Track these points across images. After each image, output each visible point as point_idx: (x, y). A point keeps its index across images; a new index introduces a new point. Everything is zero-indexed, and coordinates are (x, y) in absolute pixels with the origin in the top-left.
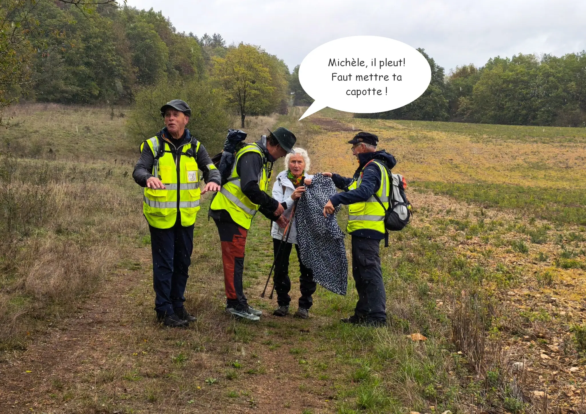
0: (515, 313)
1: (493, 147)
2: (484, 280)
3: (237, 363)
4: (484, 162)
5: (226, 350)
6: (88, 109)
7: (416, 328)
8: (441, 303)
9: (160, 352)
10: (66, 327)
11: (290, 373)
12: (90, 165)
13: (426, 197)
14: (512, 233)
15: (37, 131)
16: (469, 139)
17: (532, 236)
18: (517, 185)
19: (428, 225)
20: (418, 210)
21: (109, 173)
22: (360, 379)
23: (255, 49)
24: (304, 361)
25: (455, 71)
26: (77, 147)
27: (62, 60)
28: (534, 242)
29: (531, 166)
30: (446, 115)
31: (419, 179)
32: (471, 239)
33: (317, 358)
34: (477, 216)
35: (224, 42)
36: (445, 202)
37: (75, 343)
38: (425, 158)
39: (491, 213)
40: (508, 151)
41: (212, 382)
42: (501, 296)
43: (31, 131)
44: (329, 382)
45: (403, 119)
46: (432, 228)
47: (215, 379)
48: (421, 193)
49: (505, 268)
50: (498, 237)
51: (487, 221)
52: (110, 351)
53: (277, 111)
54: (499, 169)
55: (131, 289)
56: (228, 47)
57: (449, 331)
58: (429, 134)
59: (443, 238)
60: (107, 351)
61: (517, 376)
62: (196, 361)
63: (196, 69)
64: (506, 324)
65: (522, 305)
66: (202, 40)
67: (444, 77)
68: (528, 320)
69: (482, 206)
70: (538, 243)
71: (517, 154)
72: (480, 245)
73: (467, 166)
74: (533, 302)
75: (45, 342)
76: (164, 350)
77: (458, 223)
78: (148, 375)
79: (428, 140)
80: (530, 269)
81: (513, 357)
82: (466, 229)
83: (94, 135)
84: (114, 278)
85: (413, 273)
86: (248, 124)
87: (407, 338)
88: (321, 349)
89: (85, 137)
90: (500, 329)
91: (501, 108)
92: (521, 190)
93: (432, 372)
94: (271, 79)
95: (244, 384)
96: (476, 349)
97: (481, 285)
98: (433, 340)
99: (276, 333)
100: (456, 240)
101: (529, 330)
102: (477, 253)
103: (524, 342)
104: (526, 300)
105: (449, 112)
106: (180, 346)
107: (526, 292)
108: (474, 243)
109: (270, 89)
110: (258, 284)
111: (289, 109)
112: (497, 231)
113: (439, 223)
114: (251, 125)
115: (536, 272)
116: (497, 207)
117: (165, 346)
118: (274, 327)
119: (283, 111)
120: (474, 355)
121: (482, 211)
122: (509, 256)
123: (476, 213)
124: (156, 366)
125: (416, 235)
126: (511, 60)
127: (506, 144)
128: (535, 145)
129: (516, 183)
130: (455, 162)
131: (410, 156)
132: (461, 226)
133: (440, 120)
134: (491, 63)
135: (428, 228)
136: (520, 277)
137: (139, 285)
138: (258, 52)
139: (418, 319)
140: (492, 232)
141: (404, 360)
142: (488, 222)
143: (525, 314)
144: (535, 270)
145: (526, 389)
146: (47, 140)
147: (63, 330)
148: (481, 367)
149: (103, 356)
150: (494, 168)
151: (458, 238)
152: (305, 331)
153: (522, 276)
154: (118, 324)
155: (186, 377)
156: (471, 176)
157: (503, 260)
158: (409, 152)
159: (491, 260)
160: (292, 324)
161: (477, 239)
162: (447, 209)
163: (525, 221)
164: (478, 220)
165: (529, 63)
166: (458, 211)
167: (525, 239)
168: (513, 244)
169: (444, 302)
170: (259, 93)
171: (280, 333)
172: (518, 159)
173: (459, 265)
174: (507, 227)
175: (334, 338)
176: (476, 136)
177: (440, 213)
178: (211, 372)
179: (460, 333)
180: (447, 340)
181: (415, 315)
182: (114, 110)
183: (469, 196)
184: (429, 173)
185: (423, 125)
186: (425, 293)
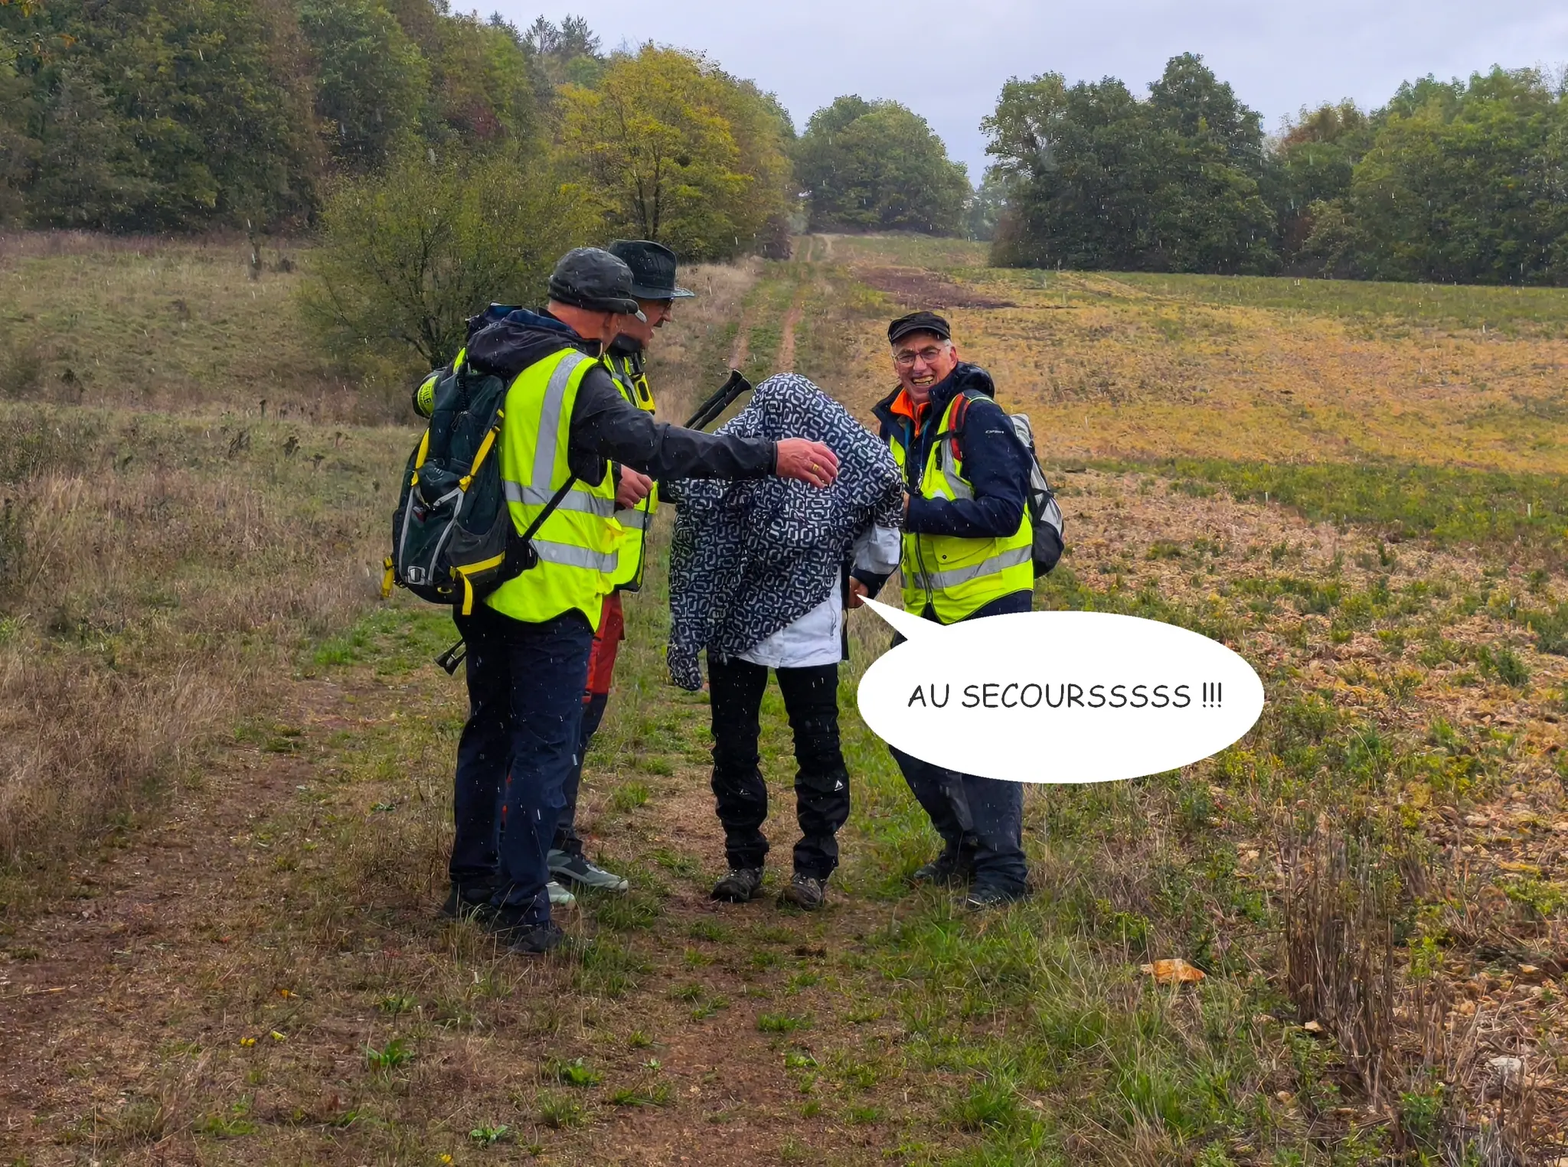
0: (1491, 887)
1: (1414, 352)
2: (1390, 775)
3: (579, 1068)
4: (1388, 397)
5: (546, 1026)
6: (183, 249)
7: (1168, 942)
8: (1253, 854)
9: (331, 1033)
10: (33, 948)
11: (752, 1099)
13: (1210, 509)
14: (1477, 620)
15: (29, 317)
16: (1342, 329)
17: (1540, 630)
18: (1488, 468)
19: (1212, 595)
20: (1185, 549)
21: (240, 443)
22: (981, 1124)
23: (688, 62)
24: (802, 1060)
25: (1296, 122)
27: (106, 101)
28: (1544, 648)
29: (1532, 408)
30: (1269, 254)
31: (1188, 452)
32: (1348, 639)
33: (844, 1046)
34: (1368, 568)
35: (597, 40)
36: (1268, 523)
37: (56, 1004)
38: (1208, 387)
39: (1409, 556)
40: (1460, 363)
41: (494, 1137)
42: (1443, 829)
44: (882, 1130)
45: (1140, 269)
46: (1226, 606)
47: (504, 1128)
48: (1193, 496)
49: (1457, 734)
50: (1433, 636)
51: (1398, 581)
52: (167, 1032)
53: (756, 250)
54: (1433, 420)
55: (262, 816)
56: (607, 56)
57: (1278, 953)
58: (1220, 315)
59: (1259, 640)
60: (157, 1030)
61: (1503, 1107)
62: (445, 1062)
63: (509, 123)
64: (1462, 926)
65: (1511, 859)
66: (529, 37)
67: (1263, 141)
68: (1530, 909)
69: (1382, 535)
70: (1555, 652)
71: (1486, 374)
72: (1378, 662)
73: (1335, 410)
74: (1549, 849)
76: (342, 1026)
77: (1306, 591)
78: (278, 1116)
79: (1217, 334)
80: (1535, 739)
81: (1485, 1037)
82: (1333, 609)
83: (201, 327)
84: (213, 782)
87: (1139, 976)
88: (861, 1016)
89: (175, 333)
90: (1443, 943)
91: (1438, 233)
92: (1502, 484)
93: (1220, 1096)
94: (737, 150)
95: (598, 1145)
96: (1366, 1013)
97: (1383, 793)
98: (1225, 985)
99: (719, 961)
100: (1304, 646)
101: (1536, 946)
103: (1522, 987)
104: (1524, 842)
105: (1277, 249)
106: (398, 1010)
107: (1523, 813)
108: (1359, 655)
109: (732, 180)
110: (672, 793)
111: (795, 245)
112: (1429, 615)
113: (1249, 590)
115: (1554, 749)
116: (1427, 538)
117: (349, 1011)
118: (711, 940)
119: (775, 249)
120: (1359, 1038)
121: (1381, 551)
122: (1469, 696)
123: (1364, 556)
124: (310, 1083)
126: (1467, 88)
127: (1453, 341)
128: (1543, 345)
129: (1487, 461)
130: (1297, 399)
131: (1162, 382)
132: (1317, 600)
133: (1248, 272)
134: (1408, 97)
135: (1212, 606)
136: (1503, 763)
137: (291, 802)
138: (696, 72)
139: (1176, 909)
140: (1412, 618)
141: (1126, 1053)
142: (1402, 585)
143: (1525, 893)
144: (1549, 741)
145: (1532, 1154)
146: (57, 342)
147: (26, 957)
148: (1383, 1077)
149: (142, 1048)
150: (1419, 417)
151: (1309, 639)
152: (811, 954)
153: (1511, 760)
154: (206, 935)
155: (408, 1119)
156: (1346, 441)
157: (1449, 707)
158: (1157, 369)
159: (1411, 710)
160: (771, 929)
161: (1366, 640)
162: (1274, 545)
163: (1516, 583)
164: (1370, 581)
165: (1524, 95)
166: (1308, 550)
167: (1518, 642)
168: (1480, 656)
169: (1262, 851)
170: (699, 194)
171: (730, 961)
172: (1492, 389)
173: (1312, 726)
174: (1462, 600)
175: (903, 975)
176: (1361, 320)
177: (1253, 557)
178: (492, 1100)
179: (1312, 961)
180: (1270, 982)
181: (1167, 896)
182: (264, 250)
183: (1342, 505)
184: (1219, 434)
185: (1201, 287)
186: (1200, 822)
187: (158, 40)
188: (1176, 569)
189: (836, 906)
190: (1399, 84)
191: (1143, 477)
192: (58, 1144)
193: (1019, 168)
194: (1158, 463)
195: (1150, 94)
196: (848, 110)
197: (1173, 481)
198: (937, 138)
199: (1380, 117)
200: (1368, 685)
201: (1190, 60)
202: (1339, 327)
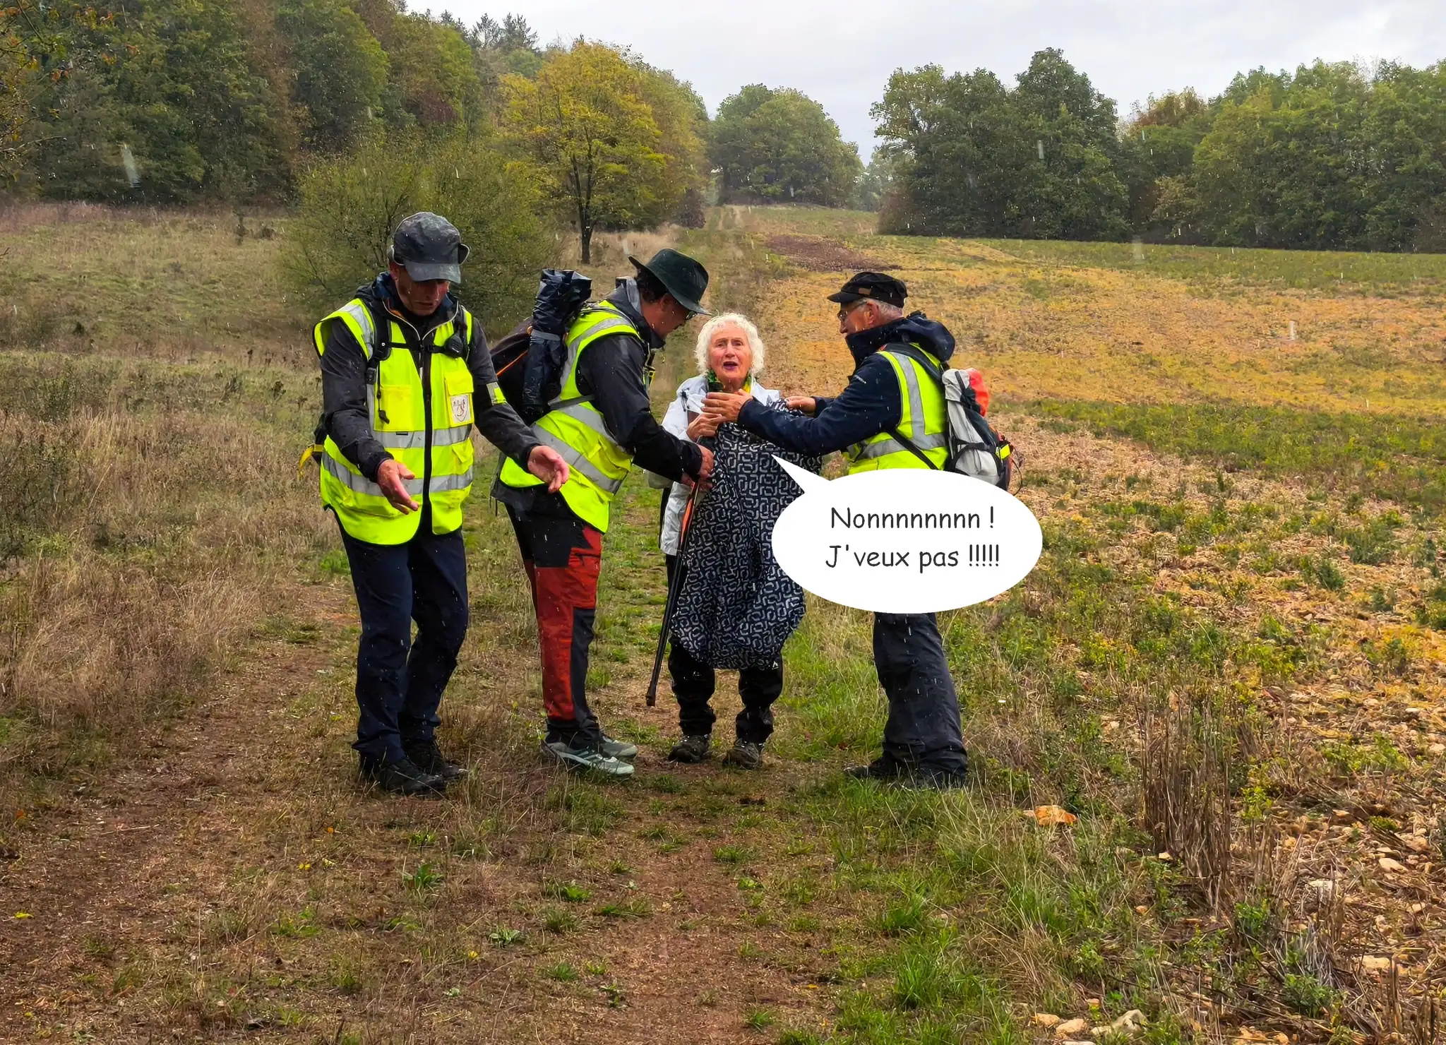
0: (1311, 749)
1: (1249, 308)
2: (1227, 662)
3: (573, 887)
4: (1225, 348)
5: (544, 855)
6: (177, 218)
7: (1047, 793)
8: (1115, 724)
9: (371, 861)
10: (121, 796)
11: (712, 913)
12: (184, 365)
13: (1072, 444)
14: (1301, 536)
15: (43, 278)
16: (1185, 288)
17: (1355, 544)
18: (1312, 409)
19: (1075, 516)
20: (1052, 478)
21: (234, 386)
22: (899, 930)
23: (615, 55)
24: (751, 883)
25: (1144, 108)
26: (147, 316)
27: (106, 89)
28: (1357, 559)
29: (1349, 357)
30: (1123, 223)
31: (1051, 394)
32: (1192, 552)
33: (786, 873)
34: (1209, 493)
35: (534, 36)
36: (1123, 456)
37: (145, 839)
38: (1069, 339)
39: (1243, 483)
40: (1287, 318)
41: (509, 939)
42: (1271, 704)
43: (27, 275)
44: (819, 936)
45: (1010, 236)
46: (1089, 526)
47: (517, 932)
48: (1058, 433)
49: (1283, 629)
50: (1265, 548)
51: (1234, 504)
52: (238, 860)
53: (675, 220)
54: (1264, 368)
55: (293, 695)
56: (544, 49)
57: (1136, 800)
58: (1079, 276)
59: (1116, 553)
60: (230, 859)
61: (1318, 918)
62: (465, 883)
63: (459, 108)
64: (1288, 780)
65: (1328, 727)
66: (476, 32)
67: (1117, 125)
68: (1344, 767)
69: (1221, 466)
70: (1366, 562)
71: (1311, 327)
72: (1217, 570)
73: (1180, 358)
74: (1358, 720)
75: (67, 837)
76: (380, 856)
77: (1156, 512)
78: (338, 923)
79: (1077, 293)
80: (1349, 632)
81: (1306, 866)
82: (1178, 528)
83: (193, 287)
84: (248, 667)
85: (1038, 644)
86: (599, 253)
87: (1024, 818)
88: (797, 850)
89: (170, 292)
90: (1271, 793)
91: (1267, 206)
92: (1323, 423)
93: (1092, 909)
94: (658, 132)
95: (592, 945)
96: (1208, 843)
97: (1221, 674)
98: (1094, 824)
99: (678, 808)
100: (1154, 558)
101: (1348, 795)
103: (1335, 827)
104: (1339, 715)
105: (1129, 218)
106: (423, 844)
107: (1338, 692)
108: (1201, 565)
109: (656, 159)
111: (709, 214)
112: (1260, 532)
113: (1107, 512)
114: (608, 256)
115: (1364, 641)
116: (1259, 468)
117: (383, 845)
118: (671, 791)
119: (691, 218)
120: (1203, 862)
121: (1220, 479)
122: (1294, 598)
123: (1205, 483)
124: (358, 897)
126: (1293, 79)
127: (1282, 299)
128: (1359, 302)
129: (1309, 403)
130: (1147, 348)
131: (1029, 335)
132: (1165, 520)
133: (1106, 239)
134: (1242, 86)
135: (1076, 525)
136: (1322, 652)
137: (314, 684)
138: (623, 64)
139: (1052, 766)
140: (1247, 535)
141: (1016, 878)
142: (1237, 508)
143: (1338, 753)
144: (1362, 634)
145: (1341, 952)
146: (68, 300)
147: (113, 803)
148: (1223, 895)
149: (219, 872)
150: (1252, 365)
151: (1158, 553)
152: (753, 803)
153: (1328, 650)
154: (259, 786)
155: (441, 924)
156: (1190, 385)
157: (1278, 608)
158: (1025, 323)
159: (1247, 611)
160: (719, 783)
161: (1207, 553)
162: (1128, 474)
163: (1334, 506)
164: (1210, 504)
165: (1342, 84)
166: (1157, 478)
167: (1335, 554)
168: (1304, 566)
169: (1121, 722)
170: (626, 171)
171: (687, 808)
172: (1315, 341)
173: (1161, 622)
174: (1289, 520)
175: (830, 820)
176: (1202, 280)
177: (1110, 485)
178: (505, 911)
179: (1164, 803)
180: (1131, 824)
181: (1045, 756)
182: (246, 219)
183: (1185, 440)
184: (1078, 380)
185: (1063, 252)
186: (1070, 699)
187: (152, 36)
188: (1045, 495)
189: (771, 765)
190: (1234, 75)
191: (1014, 416)
192: (163, 943)
193: (904, 148)
194: (1027, 404)
195: (1018, 84)
196: (754, 98)
197: (1040, 420)
198: (831, 121)
199: (1218, 103)
200: (1208, 590)
201: (1052, 54)
202: (1182, 287)
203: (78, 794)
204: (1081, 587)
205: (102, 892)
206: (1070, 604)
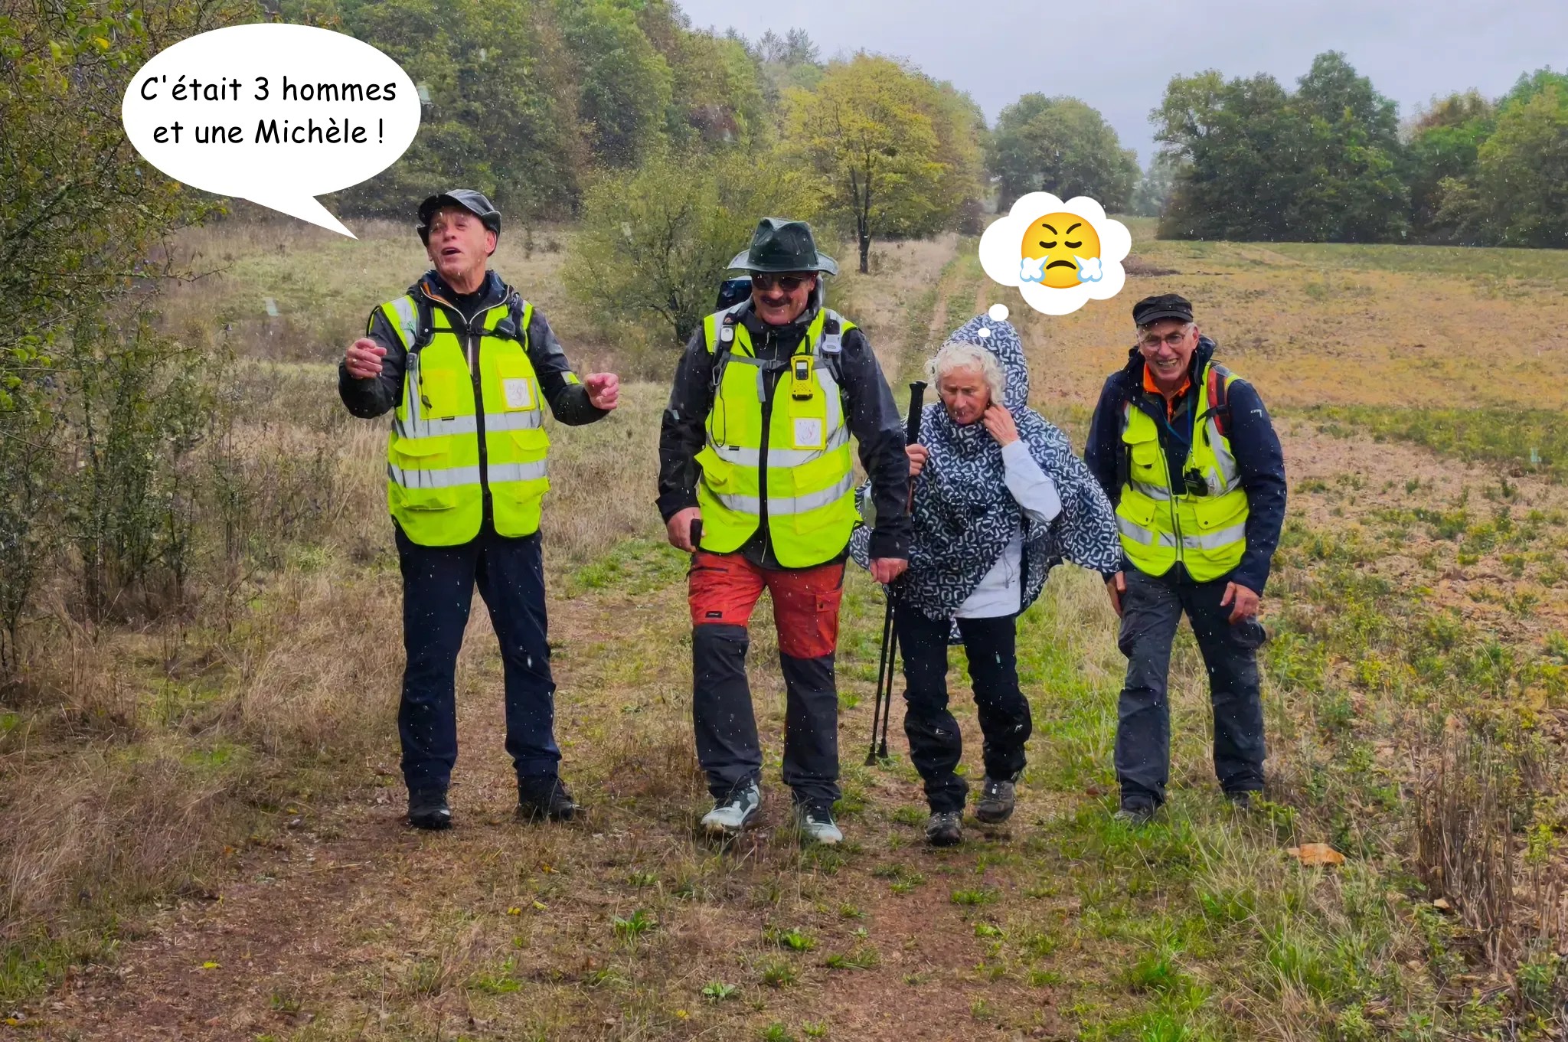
1: (1533, 309)
2: (1510, 682)
3: (797, 935)
4: (1510, 349)
5: (768, 899)
7: (1312, 828)
8: (1389, 751)
9: (585, 903)
10: (335, 829)
11: (947, 965)
13: (1351, 449)
15: (338, 292)
16: (1468, 290)
19: (1353, 524)
20: (1330, 484)
22: (1146, 987)
23: (894, 66)
24: (990, 930)
31: (1332, 399)
32: (1474, 562)
33: (1027, 918)
34: (1493, 499)
35: (816, 49)
36: (1404, 462)
37: (354, 877)
38: (1349, 342)
39: (1529, 488)
41: (723, 995)
42: (1558, 729)
44: (1060, 992)
45: (1290, 239)
46: (1366, 534)
47: (732, 986)
48: (1337, 436)
50: (1550, 558)
51: (1520, 511)
52: (447, 902)
53: (952, 228)
54: (1550, 369)
56: (825, 63)
57: (1410, 839)
58: (1360, 279)
59: (1394, 563)
60: (438, 900)
62: (682, 929)
63: (743, 123)
66: (759, 48)
67: (1398, 126)
69: (1505, 470)
72: (1500, 582)
73: (1463, 361)
75: (273, 875)
76: (595, 897)
77: (1436, 519)
78: (539, 976)
79: (1358, 295)
82: (1460, 536)
85: (1309, 663)
86: (876, 263)
87: (1286, 858)
88: (1042, 891)
90: (1558, 831)
93: (1358, 965)
94: (936, 142)
95: (812, 1002)
96: (1488, 893)
97: (1503, 694)
98: (1361, 866)
99: (918, 843)
100: (1433, 568)
102: (1492, 603)
105: (1412, 220)
106: (642, 884)
108: (1483, 576)
109: (936, 170)
111: (987, 222)
112: (1546, 540)
113: (1385, 520)
114: (885, 265)
116: (1546, 472)
117: (601, 885)
118: (911, 825)
119: (970, 227)
120: (1482, 914)
121: (1504, 483)
123: (1489, 489)
124: (566, 946)
125: (1320, 555)
130: (1429, 352)
131: (1308, 338)
132: (1446, 527)
133: (1388, 241)
134: (1528, 86)
135: (1354, 534)
138: (902, 75)
139: (1320, 799)
140: (1531, 543)
141: (1276, 927)
142: (1521, 514)
147: (328, 837)
148: (1504, 949)
149: (425, 915)
150: (1538, 366)
151: (1439, 562)
152: (998, 838)
154: (480, 819)
155: (648, 980)
156: (1473, 388)
157: (1564, 621)
158: (1305, 327)
159: (1532, 625)
161: (1490, 563)
162: (1408, 480)
164: (1494, 511)
166: (1439, 484)
169: (1396, 748)
170: (904, 181)
173: (1441, 638)
175: (1078, 857)
176: (1486, 282)
177: (1390, 491)
178: (722, 962)
179: (1440, 845)
180: (1403, 865)
181: (1311, 788)
182: (535, 233)
183: (1469, 444)
184: (1360, 383)
185: (1343, 255)
186: (1341, 723)
187: (445, 57)
188: (1323, 502)
191: (1292, 421)
192: (354, 998)
193: (1182, 153)
194: (1307, 409)
195: (1298, 87)
196: (1032, 107)
197: (1319, 424)
198: (1110, 128)
199: (1503, 104)
201: (1333, 57)
202: (1466, 289)
203: (291, 827)
204: (1357, 600)
205: (298, 937)
206: (1344, 618)
